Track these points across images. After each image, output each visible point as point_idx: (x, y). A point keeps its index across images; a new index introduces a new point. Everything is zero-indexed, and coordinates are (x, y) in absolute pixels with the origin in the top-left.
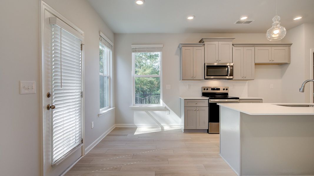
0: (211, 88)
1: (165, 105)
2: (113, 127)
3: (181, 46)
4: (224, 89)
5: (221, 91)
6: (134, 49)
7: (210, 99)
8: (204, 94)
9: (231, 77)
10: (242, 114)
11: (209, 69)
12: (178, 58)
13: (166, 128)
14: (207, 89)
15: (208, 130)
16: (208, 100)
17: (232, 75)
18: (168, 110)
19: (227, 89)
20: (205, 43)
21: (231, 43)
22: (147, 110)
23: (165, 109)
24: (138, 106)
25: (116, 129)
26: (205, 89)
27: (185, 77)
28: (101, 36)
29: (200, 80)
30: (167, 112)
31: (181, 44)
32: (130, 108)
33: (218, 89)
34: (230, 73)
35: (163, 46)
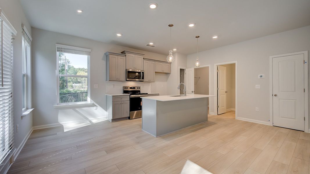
0: (130, 88)
1: (93, 102)
2: (32, 131)
4: (138, 88)
5: (136, 89)
6: (59, 48)
8: (125, 92)
9: (143, 80)
10: (157, 101)
11: (129, 74)
12: (104, 62)
13: (94, 121)
14: (127, 88)
15: (129, 117)
16: (130, 95)
17: (143, 78)
18: (96, 106)
19: (139, 88)
20: (127, 54)
21: (142, 57)
22: (74, 108)
23: (93, 105)
24: (64, 104)
25: (35, 132)
26: (125, 88)
27: (111, 79)
28: (24, 30)
29: (122, 81)
30: (95, 108)
31: (109, 52)
32: (54, 108)
33: (134, 88)
34: (142, 77)
35: (91, 51)
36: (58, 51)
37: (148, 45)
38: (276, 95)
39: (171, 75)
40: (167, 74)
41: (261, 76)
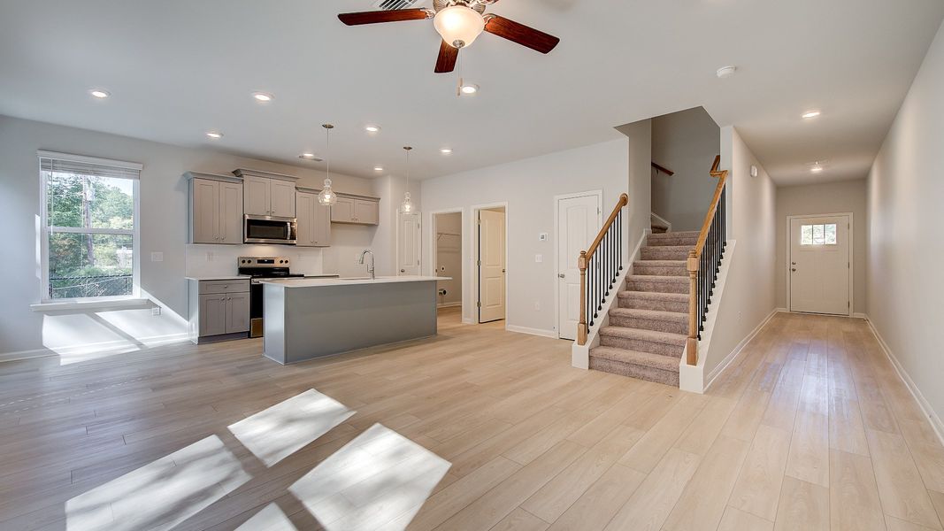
0: (258, 260)
3: (191, 176)
4: (281, 262)
5: (277, 264)
6: (46, 161)
7: (253, 277)
8: (242, 271)
9: (292, 242)
11: (252, 227)
12: (182, 197)
13: (151, 343)
14: (249, 262)
15: (249, 332)
16: (251, 279)
17: (293, 237)
18: (156, 306)
19: (287, 262)
20: (245, 177)
21: (294, 184)
23: (148, 305)
24: (62, 302)
26: (244, 262)
27: (201, 236)
29: (233, 244)
30: (154, 311)
31: (192, 173)
32: (31, 310)
33: (272, 262)
34: (289, 234)
35: (143, 167)
36: (44, 168)
37: (302, 157)
38: (563, 276)
39: (379, 229)
40: (372, 227)
41: (543, 237)
